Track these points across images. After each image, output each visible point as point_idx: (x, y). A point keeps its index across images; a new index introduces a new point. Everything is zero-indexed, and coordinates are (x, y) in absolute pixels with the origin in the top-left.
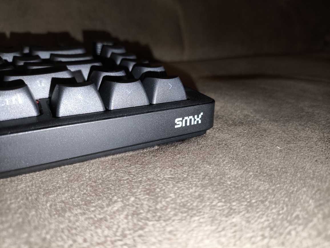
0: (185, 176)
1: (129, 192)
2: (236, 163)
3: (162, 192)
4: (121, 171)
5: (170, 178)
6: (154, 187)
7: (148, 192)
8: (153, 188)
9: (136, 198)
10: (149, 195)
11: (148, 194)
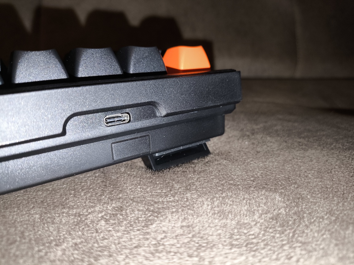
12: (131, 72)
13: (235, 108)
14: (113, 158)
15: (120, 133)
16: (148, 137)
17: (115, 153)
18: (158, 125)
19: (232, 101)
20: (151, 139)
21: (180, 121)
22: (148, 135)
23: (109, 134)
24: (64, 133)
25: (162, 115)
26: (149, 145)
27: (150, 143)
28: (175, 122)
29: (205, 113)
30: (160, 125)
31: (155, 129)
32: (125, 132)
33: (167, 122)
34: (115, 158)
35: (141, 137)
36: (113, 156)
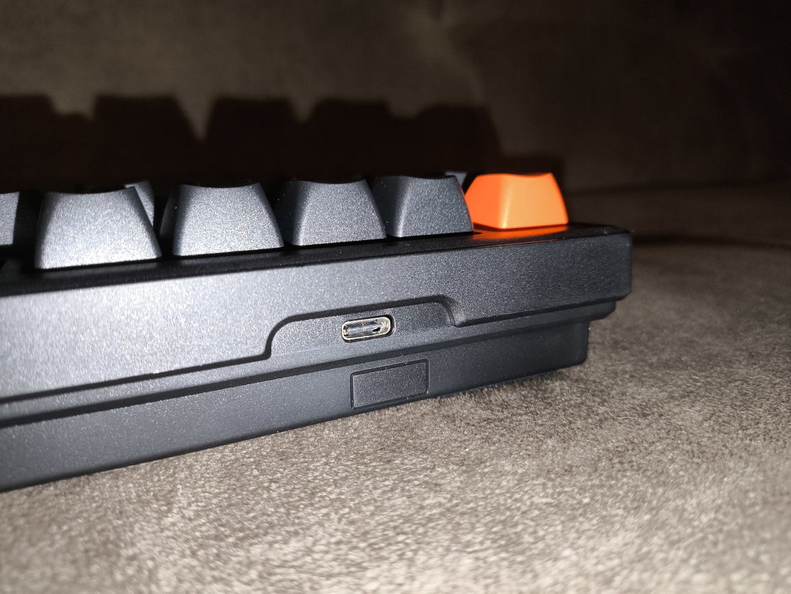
0: (586, 501)
1: (452, 540)
2: (704, 466)
3: (541, 545)
4: (416, 482)
5: (546, 504)
6: (514, 530)
7: (503, 542)
8: (515, 533)
9: (477, 559)
10: (507, 552)
11: (505, 548)
12: (400, 234)
13: (613, 309)
14: (352, 404)
15: (370, 355)
16: (424, 364)
17: (358, 393)
18: (446, 342)
19: (608, 296)
20: (431, 368)
21: (492, 334)
22: (424, 361)
23: (349, 357)
24: (267, 354)
25: (457, 323)
26: (427, 379)
27: (427, 377)
28: (481, 335)
29: (545, 319)
30: (452, 341)
31: (439, 349)
32: (381, 353)
33: (466, 336)
34: (356, 404)
35: (409, 363)
36: (352, 399)
